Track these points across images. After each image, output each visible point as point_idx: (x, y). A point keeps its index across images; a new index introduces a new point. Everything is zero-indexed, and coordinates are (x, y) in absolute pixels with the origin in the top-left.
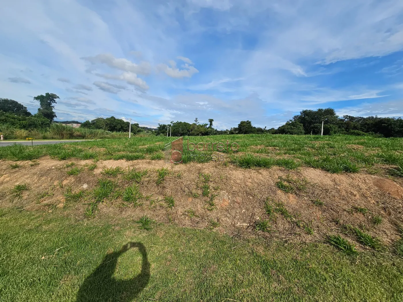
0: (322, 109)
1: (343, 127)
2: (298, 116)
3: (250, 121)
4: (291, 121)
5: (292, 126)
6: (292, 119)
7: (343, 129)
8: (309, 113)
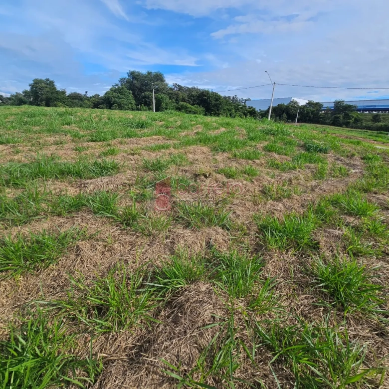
0: (151, 73)
1: (173, 98)
2: (124, 79)
3: (51, 79)
4: (117, 85)
5: (119, 94)
6: (118, 83)
7: (174, 100)
8: (138, 76)
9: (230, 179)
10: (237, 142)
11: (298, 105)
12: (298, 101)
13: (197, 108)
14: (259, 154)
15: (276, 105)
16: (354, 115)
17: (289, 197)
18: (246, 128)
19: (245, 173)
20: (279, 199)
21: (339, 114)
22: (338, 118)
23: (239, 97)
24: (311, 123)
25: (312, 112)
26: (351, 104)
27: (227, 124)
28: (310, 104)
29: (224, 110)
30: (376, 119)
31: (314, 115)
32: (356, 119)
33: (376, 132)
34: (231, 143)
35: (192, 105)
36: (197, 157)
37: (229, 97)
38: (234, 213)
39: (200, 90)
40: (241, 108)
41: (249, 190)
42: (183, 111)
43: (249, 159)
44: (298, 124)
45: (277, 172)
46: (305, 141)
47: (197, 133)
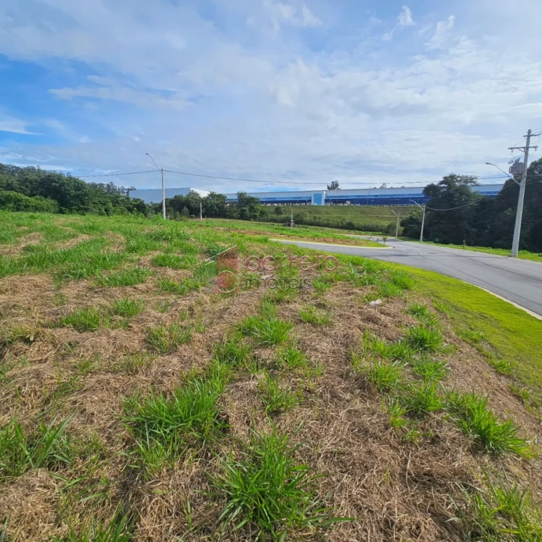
9: (84, 335)
10: (105, 259)
11: (200, 198)
12: (198, 193)
13: (41, 200)
14: (143, 273)
15: (172, 197)
16: (259, 207)
17: (188, 340)
18: (125, 233)
19: (116, 313)
20: (172, 350)
21: (245, 206)
22: (245, 211)
23: (119, 185)
24: (218, 218)
25: (217, 205)
26: (253, 196)
27: (92, 228)
28: (212, 195)
29: (94, 203)
30: (278, 211)
31: (219, 208)
32: (261, 212)
33: (281, 224)
34: (94, 262)
35: (30, 196)
36: (17, 298)
37: (101, 185)
38: (82, 412)
39: (44, 172)
40: (122, 201)
41: (122, 346)
42: (11, 205)
43: (127, 284)
44: (204, 219)
45: (172, 298)
46: (209, 244)
47: (28, 249)
